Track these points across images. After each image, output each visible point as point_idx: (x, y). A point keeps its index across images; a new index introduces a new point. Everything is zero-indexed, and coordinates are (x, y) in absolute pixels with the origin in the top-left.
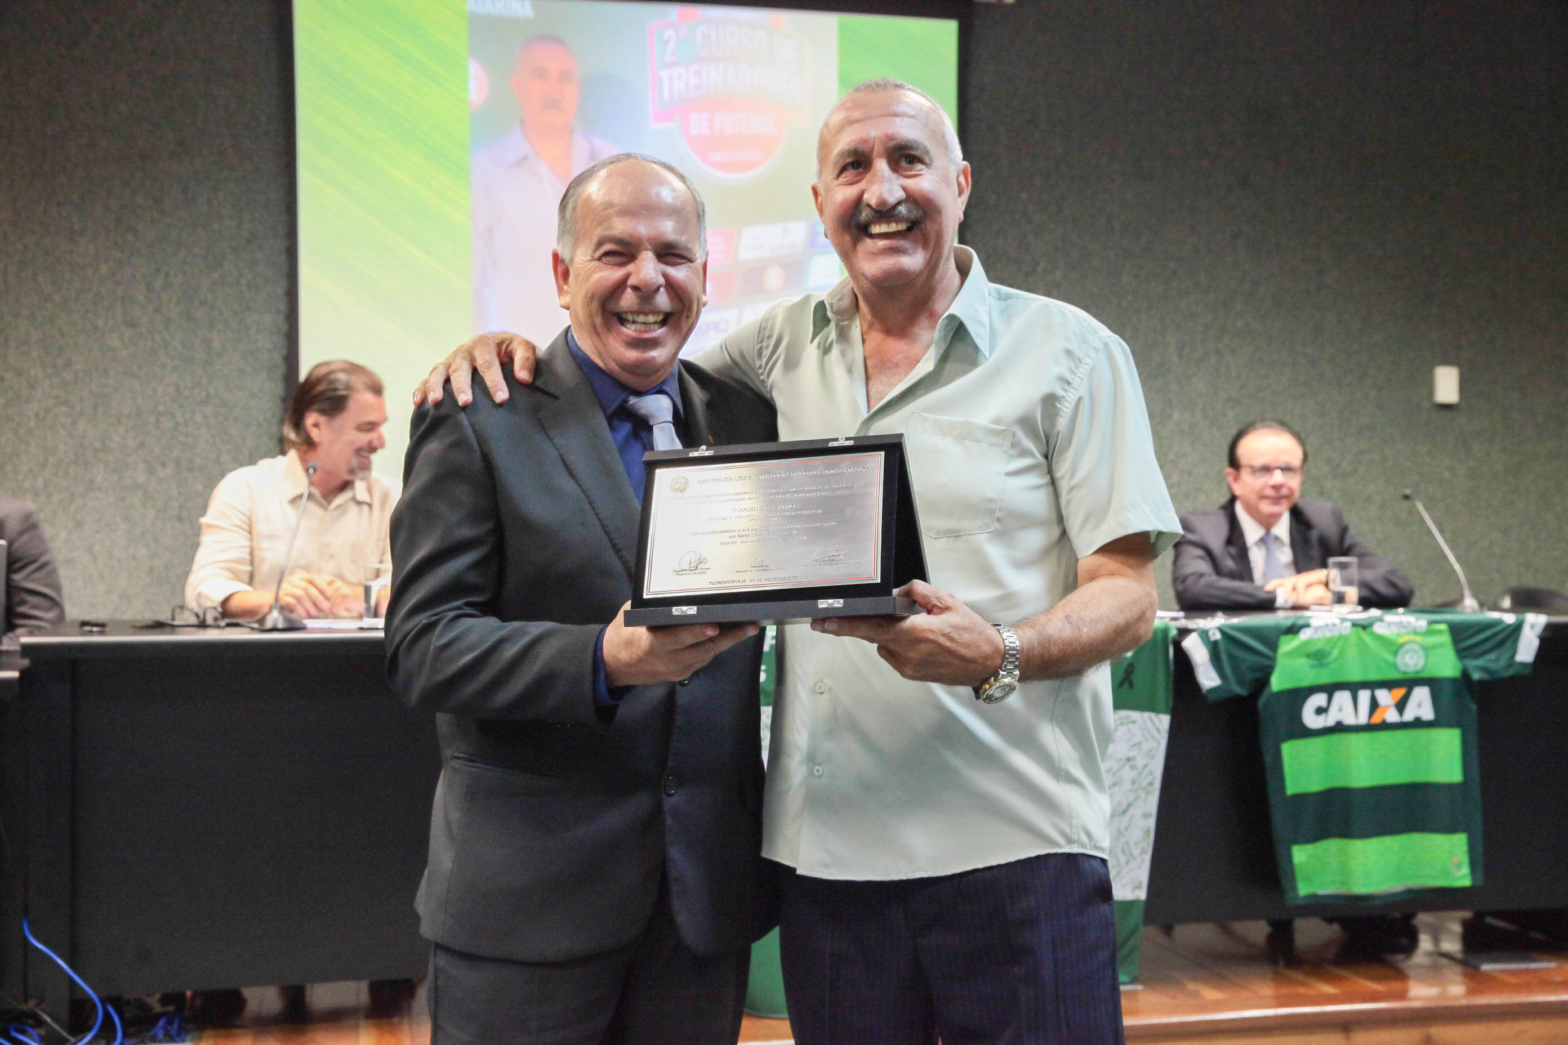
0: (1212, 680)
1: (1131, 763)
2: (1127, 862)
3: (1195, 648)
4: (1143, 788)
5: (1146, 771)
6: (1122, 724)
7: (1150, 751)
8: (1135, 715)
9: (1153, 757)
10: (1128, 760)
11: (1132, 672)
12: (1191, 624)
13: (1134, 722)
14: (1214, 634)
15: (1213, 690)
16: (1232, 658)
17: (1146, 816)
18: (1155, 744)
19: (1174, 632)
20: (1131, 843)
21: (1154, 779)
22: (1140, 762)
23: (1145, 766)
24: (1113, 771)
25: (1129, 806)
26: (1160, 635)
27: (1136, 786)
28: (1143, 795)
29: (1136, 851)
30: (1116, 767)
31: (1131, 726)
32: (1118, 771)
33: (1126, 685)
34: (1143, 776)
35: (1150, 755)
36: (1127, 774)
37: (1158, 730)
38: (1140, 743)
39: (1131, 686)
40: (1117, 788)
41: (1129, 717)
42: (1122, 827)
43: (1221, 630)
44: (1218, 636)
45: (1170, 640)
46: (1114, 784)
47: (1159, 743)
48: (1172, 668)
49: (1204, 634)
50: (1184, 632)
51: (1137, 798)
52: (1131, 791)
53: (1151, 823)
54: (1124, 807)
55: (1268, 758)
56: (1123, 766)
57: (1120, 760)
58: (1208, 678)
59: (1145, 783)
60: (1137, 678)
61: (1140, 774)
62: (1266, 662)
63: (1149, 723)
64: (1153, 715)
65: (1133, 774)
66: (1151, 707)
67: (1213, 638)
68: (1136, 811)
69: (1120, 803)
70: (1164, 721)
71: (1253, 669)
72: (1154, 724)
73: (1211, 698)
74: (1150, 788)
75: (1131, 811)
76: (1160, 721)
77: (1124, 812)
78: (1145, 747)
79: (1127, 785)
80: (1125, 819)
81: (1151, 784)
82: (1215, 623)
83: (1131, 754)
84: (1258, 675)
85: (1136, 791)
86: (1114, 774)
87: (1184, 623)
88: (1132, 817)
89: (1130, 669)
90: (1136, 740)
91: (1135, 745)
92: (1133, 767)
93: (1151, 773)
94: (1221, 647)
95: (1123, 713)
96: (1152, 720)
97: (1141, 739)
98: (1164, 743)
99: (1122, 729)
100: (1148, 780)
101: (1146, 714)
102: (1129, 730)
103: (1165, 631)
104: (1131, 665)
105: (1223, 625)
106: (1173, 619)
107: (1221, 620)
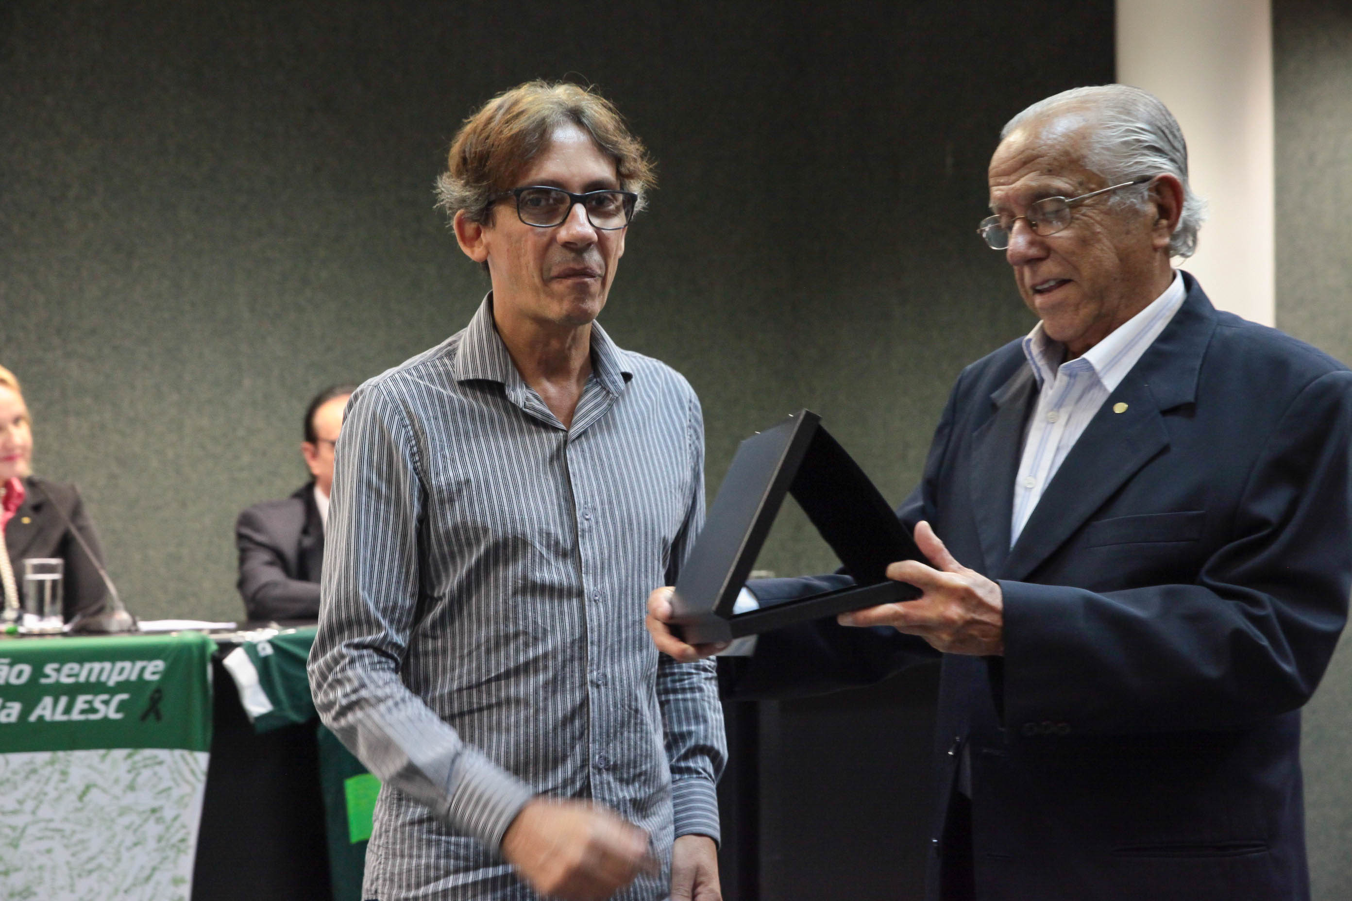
0: (261, 705)
1: (158, 815)
3: (240, 666)
4: (173, 846)
5: (177, 824)
6: (145, 766)
7: (182, 798)
8: (163, 754)
9: (186, 806)
10: (154, 811)
11: (159, 699)
12: (235, 637)
13: (161, 763)
14: (264, 649)
15: (262, 718)
16: (285, 676)
17: (177, 881)
18: (186, 789)
19: (213, 648)
21: (188, 833)
22: (168, 814)
23: (176, 818)
24: (134, 826)
25: (154, 869)
26: (196, 653)
27: (163, 844)
28: (171, 854)
30: (138, 822)
31: (157, 768)
32: (141, 826)
33: (152, 717)
34: (172, 830)
35: (183, 803)
36: (152, 829)
37: (193, 772)
38: (169, 789)
39: (158, 717)
40: (137, 850)
41: (156, 757)
43: (271, 642)
44: (269, 651)
45: (208, 658)
46: (136, 844)
47: (194, 789)
48: (211, 692)
49: (251, 649)
50: (227, 647)
51: (165, 859)
52: (156, 850)
53: (185, 889)
54: (147, 872)
55: (329, 799)
56: (146, 820)
57: (144, 812)
58: (256, 704)
59: (175, 839)
60: (165, 707)
61: (168, 829)
63: (181, 764)
64: (186, 753)
65: (159, 829)
66: (186, 744)
67: (263, 654)
68: (163, 877)
69: (142, 868)
70: (202, 759)
72: (187, 764)
73: (261, 728)
74: (182, 846)
75: (157, 876)
76: (196, 760)
77: (148, 879)
78: (176, 793)
79: (152, 844)
80: (149, 889)
81: (183, 840)
82: (263, 636)
83: (156, 804)
85: (163, 850)
86: (135, 831)
87: (226, 636)
88: (158, 883)
89: (157, 696)
90: (164, 785)
91: (165, 791)
92: (159, 820)
93: (184, 826)
94: (273, 664)
95: (147, 752)
96: (184, 758)
97: (171, 783)
98: (200, 788)
99: (146, 773)
100: (179, 836)
101: (177, 753)
102: (155, 774)
103: (203, 646)
104: (158, 691)
105: (276, 637)
106: (214, 631)
107: (272, 631)
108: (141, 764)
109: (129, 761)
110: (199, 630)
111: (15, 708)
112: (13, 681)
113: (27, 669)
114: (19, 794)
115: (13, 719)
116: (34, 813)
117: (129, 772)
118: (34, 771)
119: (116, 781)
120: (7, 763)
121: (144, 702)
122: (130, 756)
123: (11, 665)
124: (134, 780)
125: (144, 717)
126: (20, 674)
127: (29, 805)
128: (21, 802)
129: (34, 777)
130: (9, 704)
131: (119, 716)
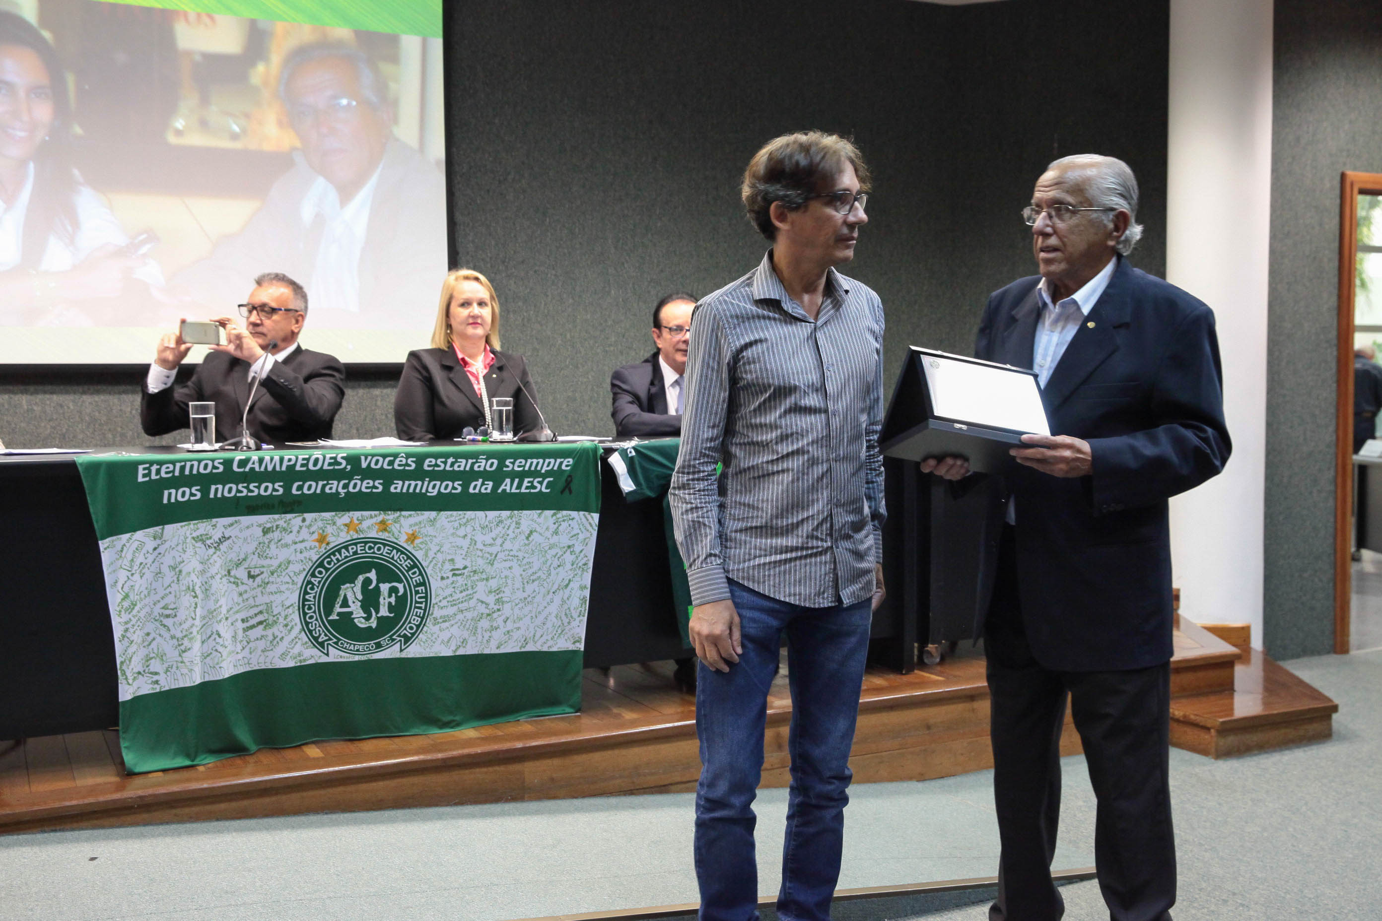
0: (630, 486)
1: (571, 549)
2: (569, 623)
3: (617, 462)
4: (580, 567)
5: (582, 554)
6: (564, 521)
7: (585, 540)
8: (574, 514)
9: (587, 544)
10: (569, 547)
11: (571, 481)
12: (614, 446)
13: (573, 519)
14: (630, 452)
15: (630, 493)
16: (643, 469)
17: (582, 588)
18: (588, 535)
19: (601, 452)
20: (572, 609)
21: (588, 560)
22: (577, 549)
23: (581, 551)
24: (558, 555)
25: (570, 581)
26: (591, 454)
27: (575, 566)
28: (579, 572)
29: (575, 615)
30: (560, 553)
31: (570, 522)
32: (562, 555)
33: (567, 491)
34: (580, 558)
35: (585, 542)
36: (569, 557)
37: (591, 526)
38: (578, 534)
39: (571, 492)
40: (561, 568)
41: (569, 515)
42: (565, 598)
43: (634, 448)
44: (634, 453)
45: (599, 457)
46: (559, 566)
47: (591, 534)
48: (600, 477)
49: (624, 453)
50: (609, 451)
51: (577, 574)
52: (571, 570)
53: (587, 593)
54: (566, 582)
56: (565, 552)
57: (564, 547)
58: (627, 485)
59: (580, 564)
60: (574, 486)
61: (577, 557)
62: (669, 472)
63: (584, 520)
64: (586, 513)
65: (573, 557)
66: (587, 508)
67: (630, 455)
68: (576, 584)
69: (563, 579)
70: (596, 517)
71: (658, 477)
72: (588, 520)
73: (630, 499)
74: (585, 567)
75: (572, 584)
76: (592, 518)
77: (567, 586)
78: (581, 537)
79: (568, 566)
80: (567, 591)
81: (585, 564)
82: (630, 445)
83: (571, 543)
84: (663, 482)
85: (575, 570)
86: (559, 558)
87: (608, 445)
88: (572, 588)
89: (569, 479)
90: (574, 532)
91: (575, 535)
92: (572, 552)
93: (586, 556)
94: (636, 461)
95: (565, 513)
96: (586, 517)
97: (579, 532)
98: (595, 534)
99: (564, 525)
100: (583, 562)
101: (582, 513)
102: (570, 525)
103: (595, 450)
104: (570, 476)
105: (637, 445)
106: (601, 442)
107: (635, 442)
108: (562, 519)
109: (554, 517)
110: (593, 441)
111: (490, 485)
112: (488, 468)
113: (496, 462)
114: (493, 535)
115: (489, 491)
116: (501, 545)
117: (555, 523)
118: (501, 522)
119: (547, 529)
120: (486, 516)
121: (562, 483)
122: (554, 514)
123: (487, 460)
124: (558, 528)
125: (562, 492)
126: (492, 464)
127: (499, 541)
128: (494, 539)
129: (501, 526)
130: (486, 483)
131: (548, 491)
